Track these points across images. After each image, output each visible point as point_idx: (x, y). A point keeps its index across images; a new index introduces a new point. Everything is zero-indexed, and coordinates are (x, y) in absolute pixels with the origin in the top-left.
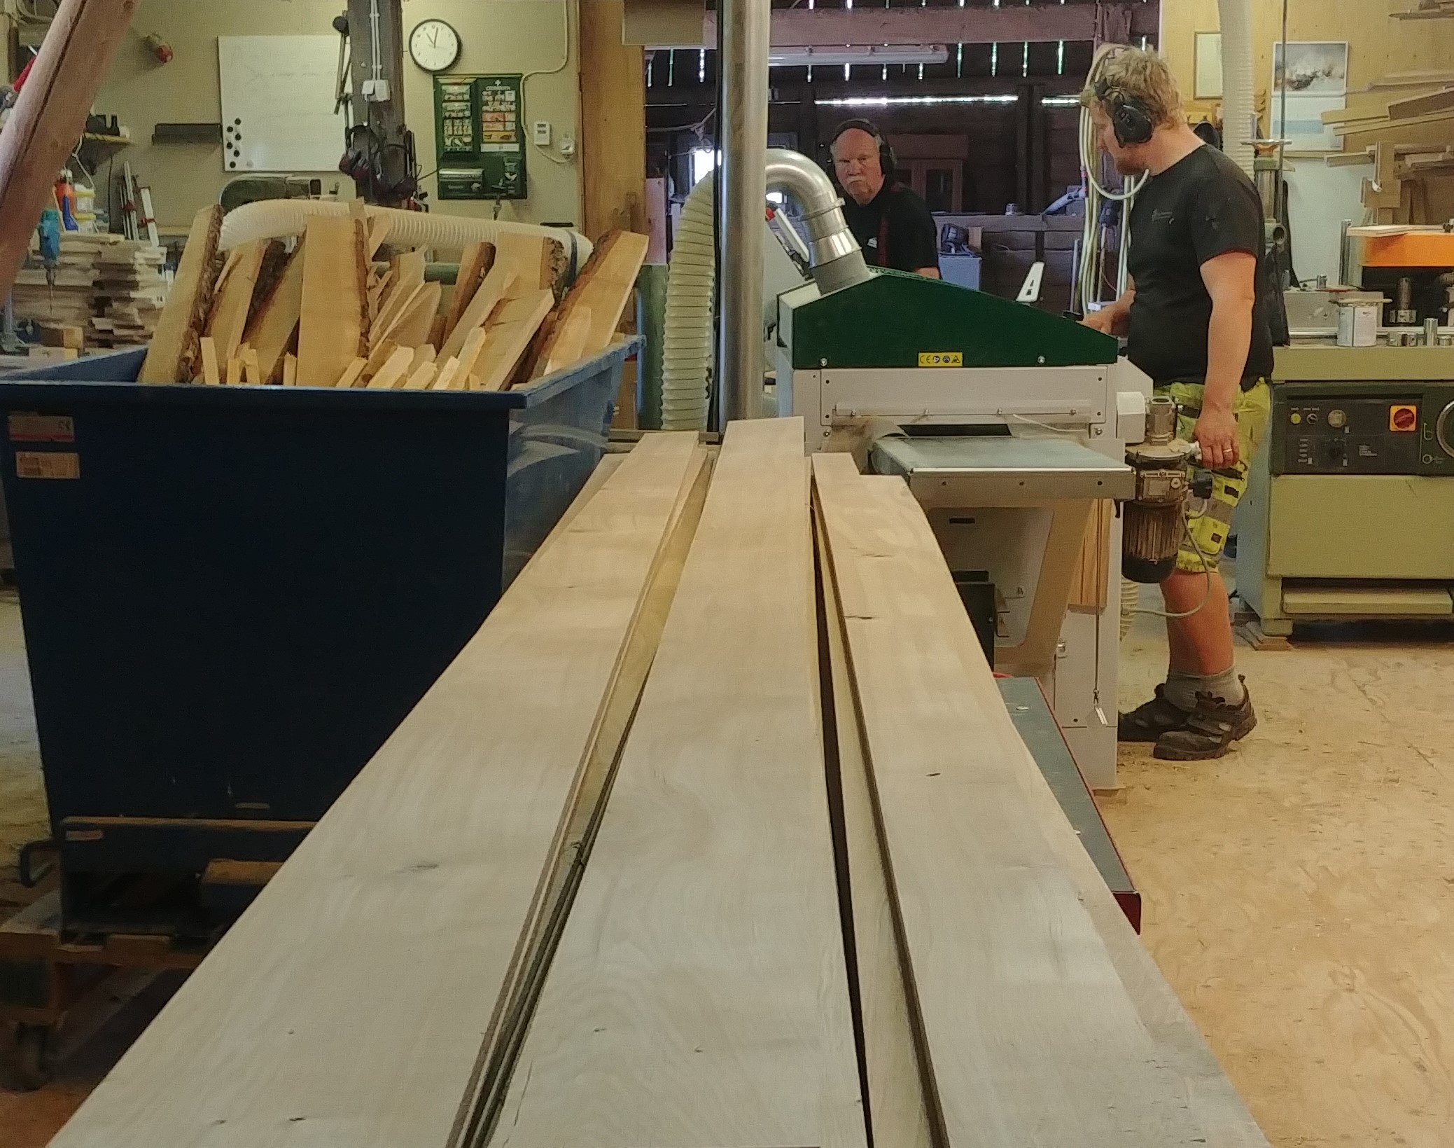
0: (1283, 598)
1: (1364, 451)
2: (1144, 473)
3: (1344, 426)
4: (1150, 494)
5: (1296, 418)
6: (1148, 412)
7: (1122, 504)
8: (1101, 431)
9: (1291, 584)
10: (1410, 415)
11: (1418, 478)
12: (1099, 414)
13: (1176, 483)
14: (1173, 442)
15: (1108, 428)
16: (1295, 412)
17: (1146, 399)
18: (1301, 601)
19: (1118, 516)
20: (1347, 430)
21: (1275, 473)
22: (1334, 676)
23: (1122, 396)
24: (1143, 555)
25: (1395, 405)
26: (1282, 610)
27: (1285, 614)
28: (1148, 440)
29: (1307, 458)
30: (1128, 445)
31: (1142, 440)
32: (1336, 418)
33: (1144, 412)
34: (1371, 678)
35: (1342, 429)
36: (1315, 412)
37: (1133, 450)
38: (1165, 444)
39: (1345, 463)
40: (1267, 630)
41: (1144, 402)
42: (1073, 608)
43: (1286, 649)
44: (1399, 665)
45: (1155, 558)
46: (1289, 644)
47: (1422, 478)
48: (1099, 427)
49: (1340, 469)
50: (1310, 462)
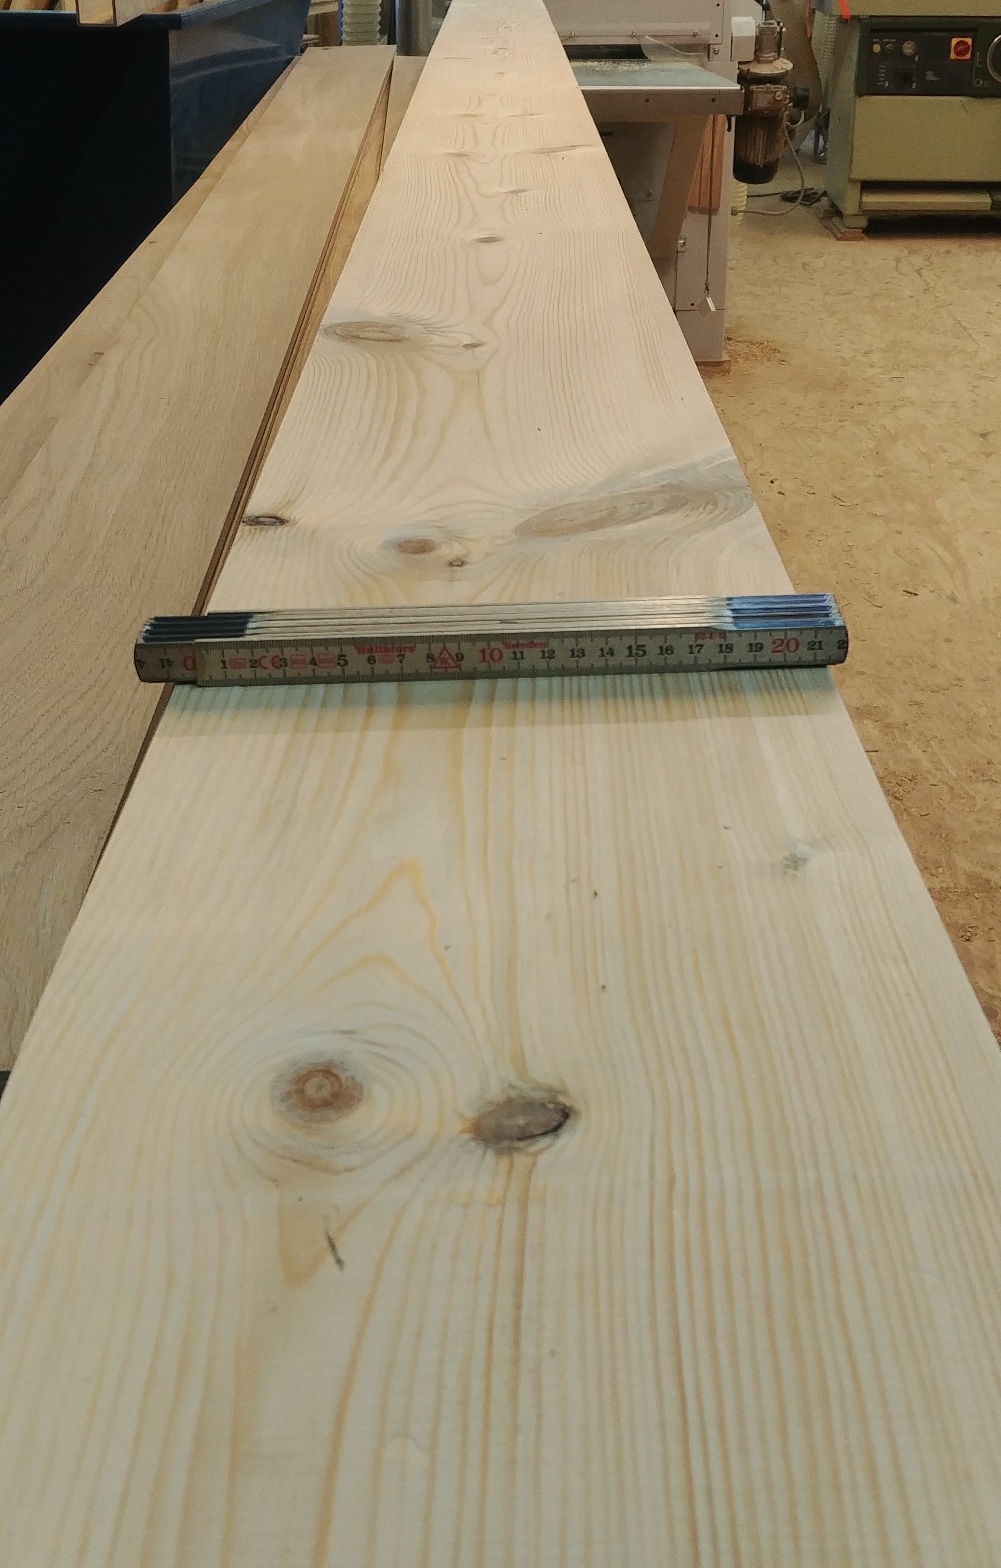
0: (861, 198)
1: (930, 76)
2: (753, 88)
3: (915, 54)
4: (758, 105)
5: (877, 48)
6: (758, 34)
7: (733, 119)
8: (718, 51)
9: (869, 186)
10: (966, 46)
11: (969, 98)
12: (717, 36)
13: (779, 96)
14: (777, 62)
15: (724, 49)
16: (876, 43)
17: (755, 22)
18: (876, 201)
19: (729, 129)
20: (917, 59)
21: (860, 93)
22: (898, 261)
23: (736, 20)
24: (751, 161)
25: (955, 37)
26: (860, 207)
27: (863, 211)
28: (757, 59)
29: (884, 81)
30: (740, 63)
31: (752, 59)
32: (908, 48)
33: (754, 34)
34: (927, 263)
35: (913, 56)
36: (892, 43)
37: (745, 68)
38: (771, 62)
39: (914, 86)
40: (847, 224)
41: (754, 26)
42: (692, 209)
43: (862, 239)
44: (948, 252)
45: (760, 162)
46: (864, 236)
47: (973, 99)
48: (717, 48)
49: (909, 91)
50: (887, 84)
